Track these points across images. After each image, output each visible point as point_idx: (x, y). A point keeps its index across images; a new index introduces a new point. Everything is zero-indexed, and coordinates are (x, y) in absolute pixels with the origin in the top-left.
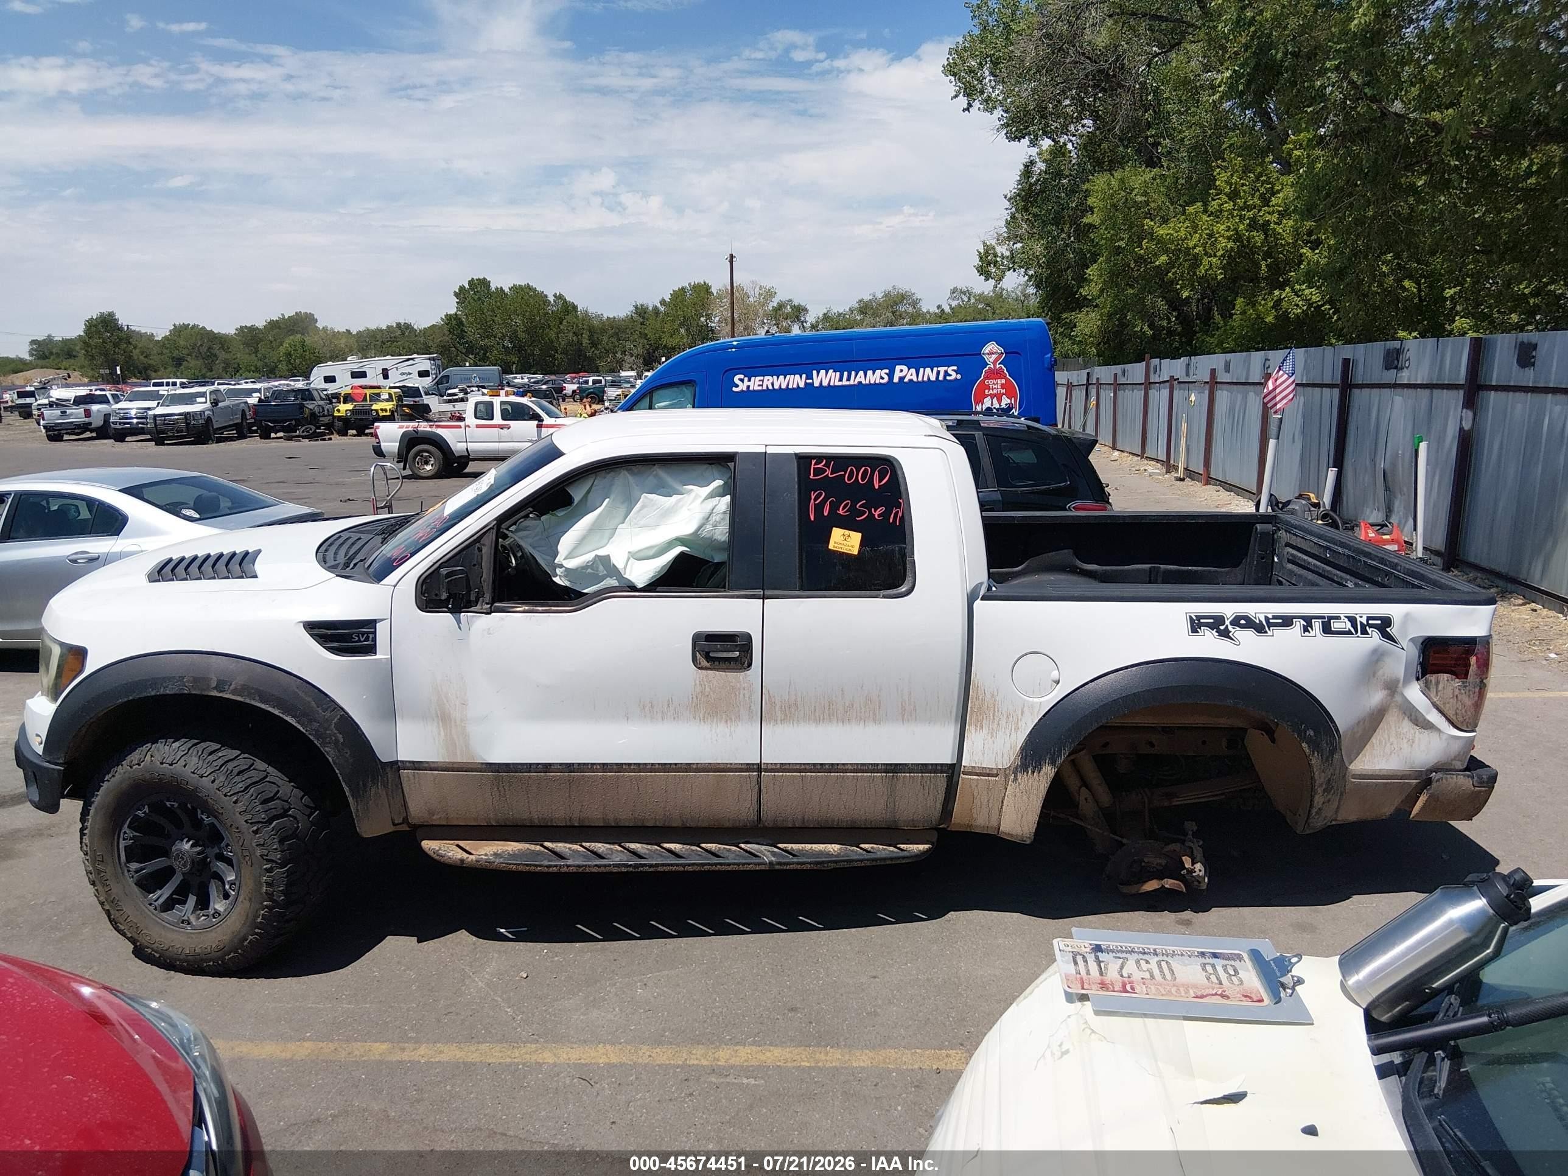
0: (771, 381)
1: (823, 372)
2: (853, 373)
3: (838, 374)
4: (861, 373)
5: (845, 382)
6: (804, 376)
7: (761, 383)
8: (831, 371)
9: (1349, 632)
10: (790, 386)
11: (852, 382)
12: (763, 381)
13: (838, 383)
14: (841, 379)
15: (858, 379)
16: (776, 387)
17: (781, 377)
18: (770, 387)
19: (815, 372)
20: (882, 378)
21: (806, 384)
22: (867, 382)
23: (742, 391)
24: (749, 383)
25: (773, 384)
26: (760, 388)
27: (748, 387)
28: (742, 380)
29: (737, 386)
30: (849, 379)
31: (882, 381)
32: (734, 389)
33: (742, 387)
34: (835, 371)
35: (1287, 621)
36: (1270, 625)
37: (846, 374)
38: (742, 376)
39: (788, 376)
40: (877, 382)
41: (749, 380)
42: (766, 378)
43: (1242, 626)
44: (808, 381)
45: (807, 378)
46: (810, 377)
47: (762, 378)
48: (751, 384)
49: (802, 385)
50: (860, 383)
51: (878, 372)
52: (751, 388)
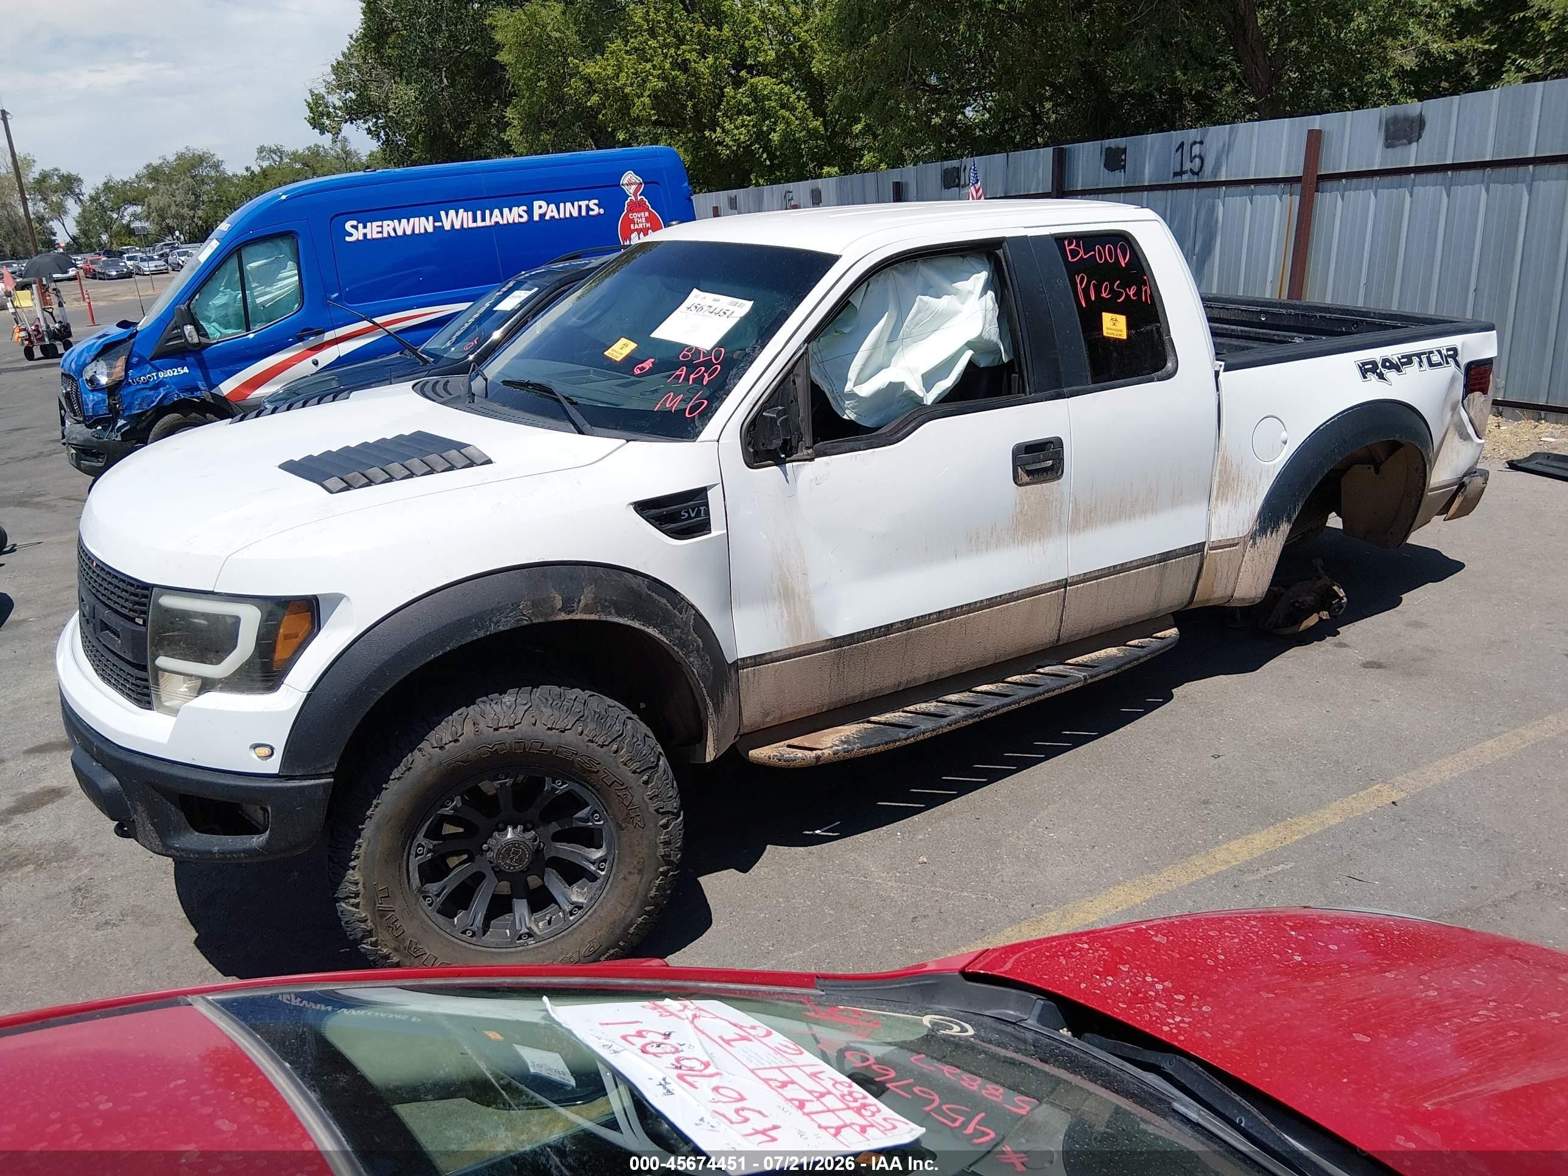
0: (392, 226)
1: (452, 213)
2: (487, 212)
3: (470, 213)
4: (496, 212)
5: (480, 224)
6: (431, 218)
7: (380, 229)
8: (461, 211)
9: (1440, 364)
10: (417, 232)
11: (488, 223)
12: (382, 226)
13: (472, 225)
14: (475, 220)
15: (494, 220)
16: (400, 233)
17: (404, 221)
18: (393, 234)
19: (443, 213)
20: (520, 216)
21: (434, 227)
22: (505, 222)
23: (358, 240)
24: (365, 231)
25: (395, 230)
26: (380, 236)
27: (365, 235)
28: (355, 227)
29: (351, 235)
30: (483, 220)
31: (522, 220)
32: (348, 239)
33: (357, 235)
34: (466, 211)
35: (1408, 359)
36: (1403, 364)
37: (479, 213)
38: (354, 223)
39: (412, 220)
40: (516, 221)
41: (365, 227)
42: (386, 223)
43: (1389, 368)
44: (437, 224)
45: (435, 221)
46: (438, 219)
47: (380, 223)
48: (368, 231)
49: (430, 229)
50: (497, 223)
51: (515, 209)
52: (369, 237)
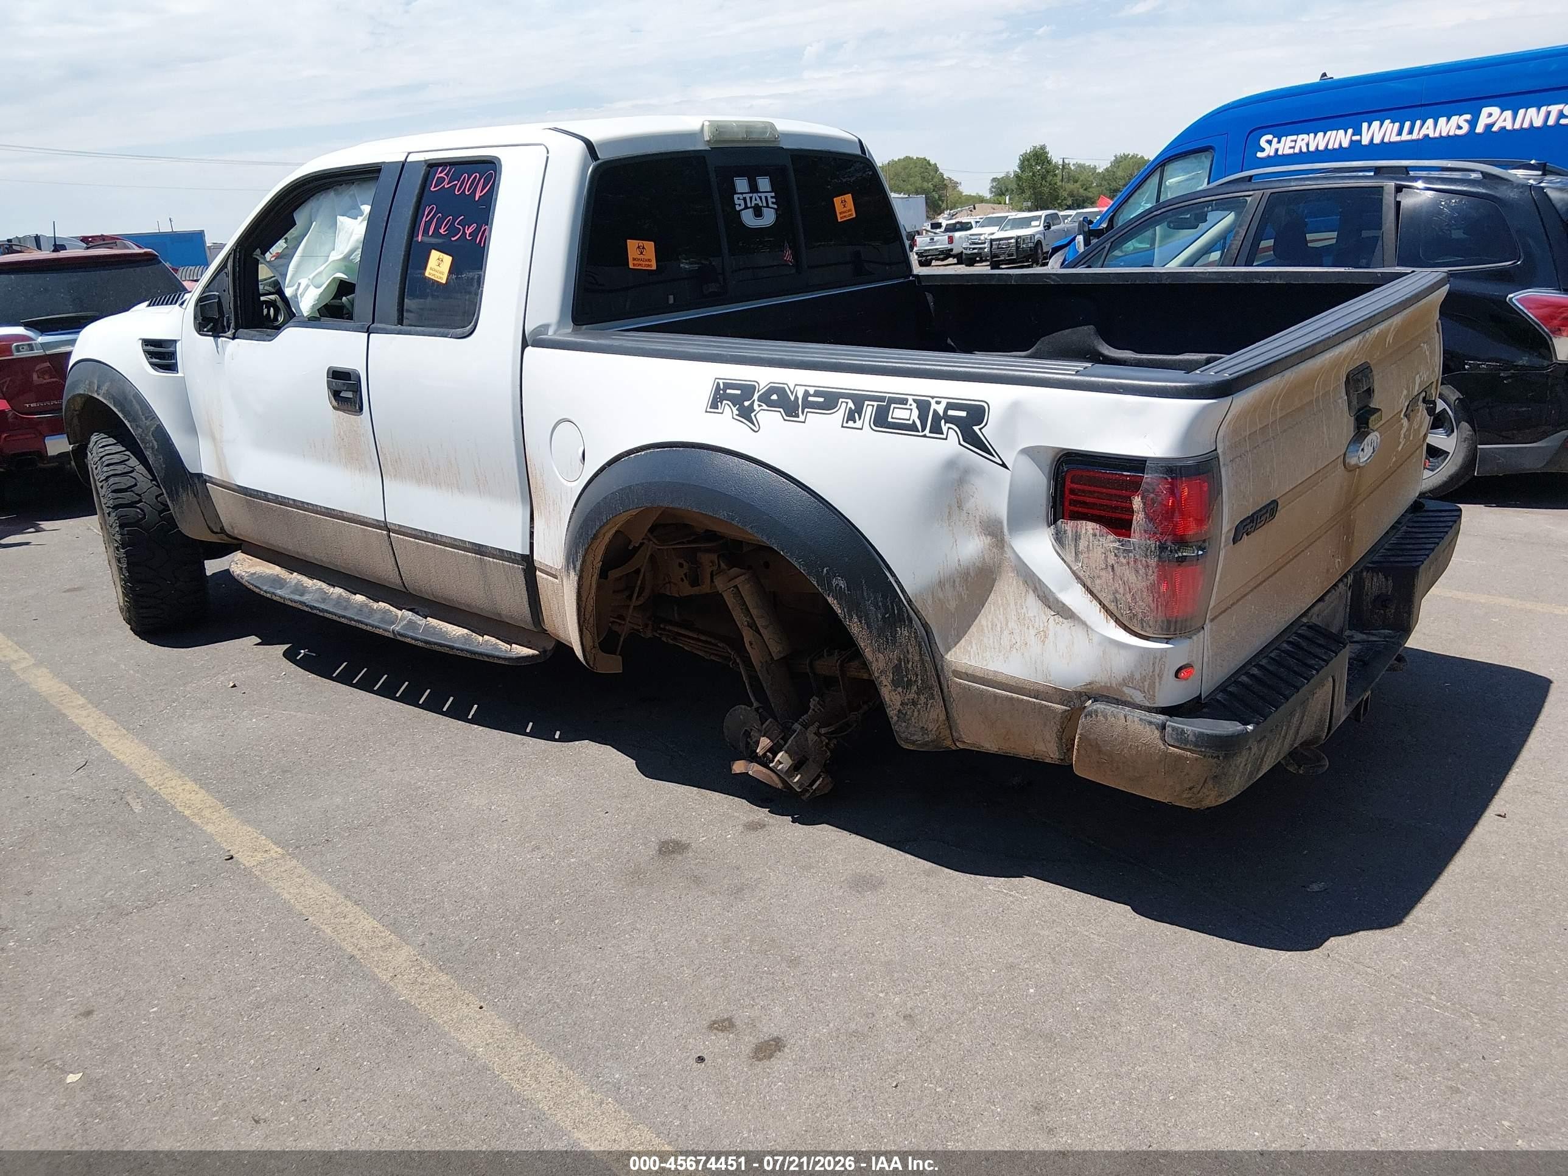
0: (1306, 141)
1: (1376, 124)
2: (1418, 123)
3: (1397, 125)
4: (1430, 122)
5: (1405, 137)
6: (1350, 131)
7: (1293, 144)
8: (1387, 122)
10: (1330, 147)
11: (1414, 136)
12: (1296, 141)
13: (1395, 139)
14: (1400, 133)
15: (1424, 131)
16: (1312, 148)
17: (1320, 134)
18: (1304, 150)
19: (1365, 125)
20: (1460, 127)
21: (1352, 141)
22: (1437, 135)
23: (1269, 156)
24: (1278, 146)
25: (1308, 145)
26: (1291, 151)
27: (1277, 150)
28: (1269, 142)
29: (1263, 150)
30: (1411, 132)
31: (1459, 132)
32: (1260, 155)
33: (1269, 151)
34: (1393, 122)
37: (1408, 124)
38: (1270, 137)
39: (1329, 133)
40: (1451, 134)
41: (1279, 142)
42: (1301, 137)
44: (1355, 138)
45: (1354, 134)
46: (1358, 131)
47: (1294, 137)
48: (1280, 146)
49: (1345, 144)
50: (1427, 136)
51: (1454, 119)
52: (1280, 153)
